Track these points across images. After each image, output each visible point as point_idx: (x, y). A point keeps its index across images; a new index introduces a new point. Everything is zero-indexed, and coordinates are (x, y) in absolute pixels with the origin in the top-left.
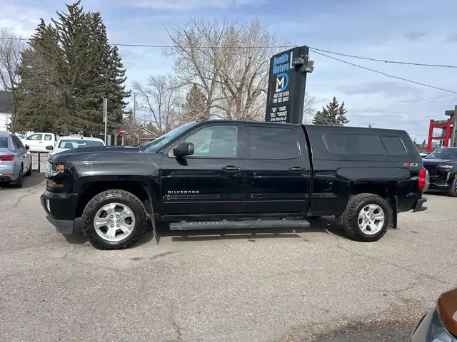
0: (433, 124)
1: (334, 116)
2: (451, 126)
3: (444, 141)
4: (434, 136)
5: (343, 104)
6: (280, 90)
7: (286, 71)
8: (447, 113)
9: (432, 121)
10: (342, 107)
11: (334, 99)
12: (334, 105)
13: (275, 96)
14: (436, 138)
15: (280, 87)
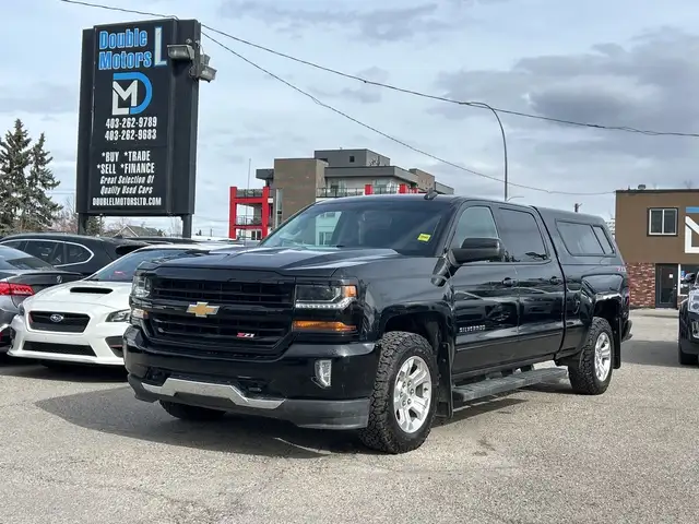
0: (237, 197)
1: (20, 169)
2: (270, 201)
3: (259, 233)
4: (239, 222)
5: (42, 140)
6: (125, 111)
7: (142, 69)
8: (260, 174)
9: (233, 190)
10: (39, 147)
11: (19, 125)
12: (18, 139)
13: (110, 123)
14: (244, 227)
15: (124, 104)
